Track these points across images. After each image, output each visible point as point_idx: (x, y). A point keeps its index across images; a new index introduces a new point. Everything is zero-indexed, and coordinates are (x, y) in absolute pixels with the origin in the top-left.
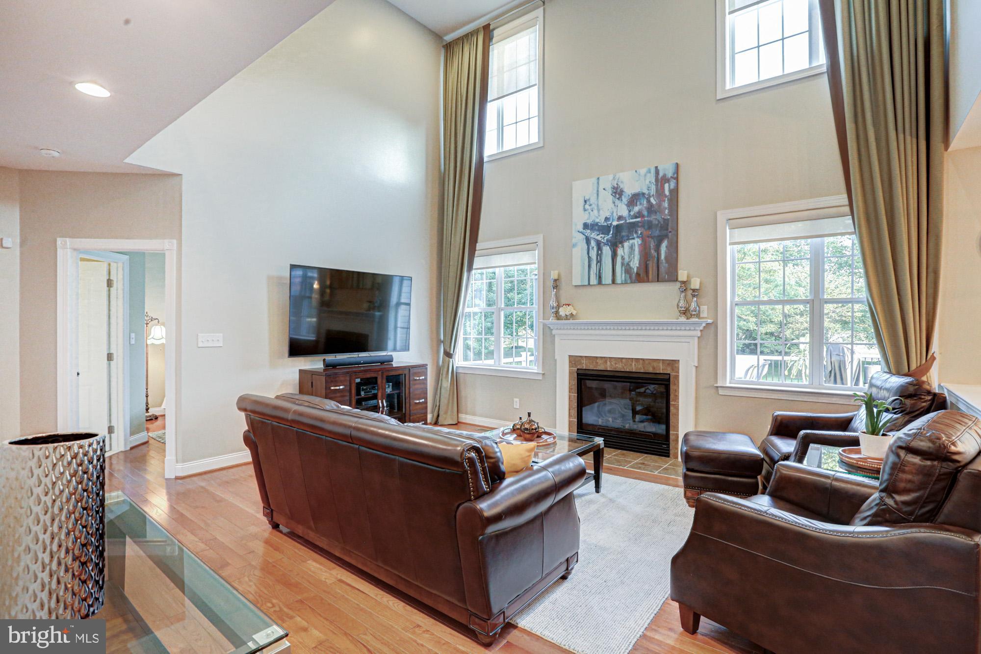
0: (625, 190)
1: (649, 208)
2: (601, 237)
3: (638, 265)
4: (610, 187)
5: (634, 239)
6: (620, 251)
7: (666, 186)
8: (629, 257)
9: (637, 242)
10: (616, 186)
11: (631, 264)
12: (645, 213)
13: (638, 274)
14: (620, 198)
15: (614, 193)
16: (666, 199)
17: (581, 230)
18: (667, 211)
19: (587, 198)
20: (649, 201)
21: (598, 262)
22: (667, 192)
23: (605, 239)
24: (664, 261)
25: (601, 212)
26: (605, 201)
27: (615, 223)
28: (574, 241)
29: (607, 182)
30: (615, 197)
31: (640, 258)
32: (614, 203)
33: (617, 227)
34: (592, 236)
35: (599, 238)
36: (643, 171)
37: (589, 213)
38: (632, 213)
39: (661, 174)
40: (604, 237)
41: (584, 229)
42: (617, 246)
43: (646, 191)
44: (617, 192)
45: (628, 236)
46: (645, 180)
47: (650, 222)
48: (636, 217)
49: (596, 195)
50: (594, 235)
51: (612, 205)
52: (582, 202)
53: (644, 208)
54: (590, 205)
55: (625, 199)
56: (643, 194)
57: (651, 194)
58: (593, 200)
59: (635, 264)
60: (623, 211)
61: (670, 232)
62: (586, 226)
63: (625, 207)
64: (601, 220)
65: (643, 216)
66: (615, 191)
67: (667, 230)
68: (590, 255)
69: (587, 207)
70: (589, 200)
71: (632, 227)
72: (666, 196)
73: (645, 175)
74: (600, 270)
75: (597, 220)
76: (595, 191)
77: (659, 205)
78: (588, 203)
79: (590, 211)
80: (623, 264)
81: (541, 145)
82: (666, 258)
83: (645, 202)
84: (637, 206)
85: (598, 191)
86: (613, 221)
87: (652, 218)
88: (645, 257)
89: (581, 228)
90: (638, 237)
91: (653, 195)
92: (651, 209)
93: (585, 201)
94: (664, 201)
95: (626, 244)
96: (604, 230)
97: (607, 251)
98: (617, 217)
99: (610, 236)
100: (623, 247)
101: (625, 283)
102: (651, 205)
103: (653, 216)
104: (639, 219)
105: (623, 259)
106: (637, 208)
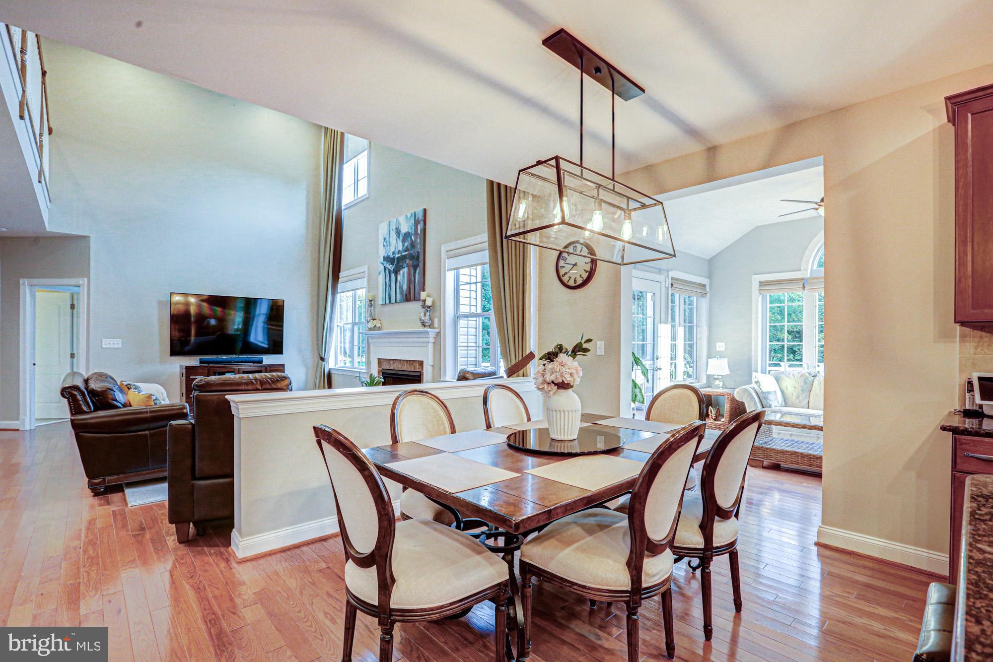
0: (401, 230)
1: (411, 244)
3: (406, 288)
4: (395, 228)
5: (405, 268)
6: (399, 278)
7: (419, 226)
8: (402, 282)
9: (406, 270)
10: (397, 227)
11: (403, 288)
12: (410, 248)
13: (406, 295)
14: (399, 237)
15: (396, 232)
16: (420, 236)
17: (382, 261)
18: (419, 246)
19: (385, 237)
20: (411, 239)
21: (389, 286)
22: (420, 232)
24: (417, 285)
25: (391, 247)
26: (393, 239)
27: (397, 256)
28: (379, 270)
29: (394, 225)
30: (397, 235)
31: (407, 282)
32: (396, 240)
33: (398, 258)
34: (387, 266)
35: (390, 267)
36: (409, 215)
37: (386, 248)
38: (404, 248)
39: (417, 218)
40: (392, 267)
42: (397, 274)
43: (410, 231)
44: (398, 232)
45: (402, 266)
46: (410, 222)
47: (411, 255)
48: (406, 251)
49: (389, 234)
51: (396, 243)
52: (383, 240)
53: (409, 244)
54: (386, 243)
55: (401, 238)
56: (409, 233)
57: (412, 233)
58: (388, 238)
60: (400, 246)
61: (420, 262)
62: (384, 259)
63: (401, 244)
64: (391, 254)
65: (409, 250)
67: (418, 260)
68: (386, 282)
71: (404, 258)
72: (419, 234)
73: (410, 219)
74: (390, 292)
75: (389, 254)
76: (389, 232)
77: (415, 241)
78: (385, 241)
79: (386, 246)
80: (400, 287)
81: (368, 196)
82: (418, 282)
84: (406, 242)
86: (396, 254)
88: (409, 282)
90: (406, 266)
94: (417, 238)
95: (401, 272)
96: (392, 261)
97: (393, 275)
98: (397, 251)
99: (395, 266)
100: (400, 274)
101: (401, 302)
102: (412, 242)
103: (413, 250)
104: (407, 253)
105: (400, 283)
106: (406, 244)
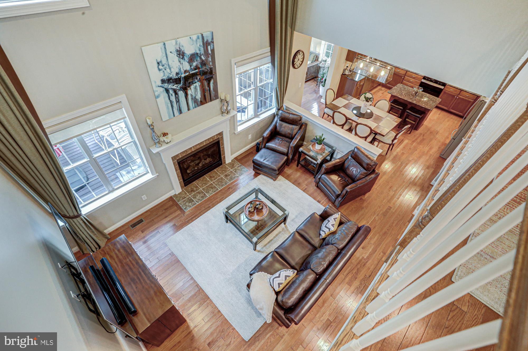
0: (186, 52)
1: (201, 63)
2: (176, 86)
3: (200, 97)
4: (175, 50)
5: (196, 83)
6: (189, 92)
7: (209, 47)
8: (195, 94)
9: (198, 84)
10: (179, 49)
11: (197, 97)
12: (200, 66)
13: (201, 101)
14: (183, 58)
15: (179, 54)
16: (210, 56)
17: (160, 85)
18: (211, 63)
19: (159, 60)
20: (201, 58)
21: (177, 102)
22: (210, 52)
23: (179, 87)
24: (213, 91)
25: (172, 70)
26: (173, 61)
27: (183, 76)
28: (156, 94)
29: (171, 47)
30: (179, 57)
31: (201, 92)
32: (180, 62)
33: (185, 77)
34: (169, 87)
35: (174, 87)
36: (194, 37)
37: (164, 72)
38: (192, 67)
39: (205, 40)
40: (178, 86)
41: (162, 84)
42: (187, 89)
43: (198, 52)
44: (181, 54)
45: (192, 82)
46: (197, 44)
47: (203, 71)
48: (195, 69)
49: (165, 57)
50: (170, 86)
51: (179, 64)
52: (157, 65)
53: (199, 63)
54: (163, 66)
55: (186, 59)
56: (197, 54)
57: (202, 53)
58: (164, 62)
59: (199, 96)
60: (187, 66)
61: (214, 75)
62: (163, 81)
63: (187, 64)
64: (174, 76)
65: (199, 68)
66: (179, 53)
67: (212, 74)
68: (171, 100)
69: (161, 67)
70: (161, 61)
71: (193, 75)
72: (210, 54)
73: (196, 40)
74: (179, 106)
75: (171, 76)
76: (164, 55)
77: (207, 60)
78: (160, 64)
79: (164, 70)
80: (192, 99)
82: (213, 89)
83: (199, 59)
84: (194, 62)
85: (166, 54)
86: (181, 75)
87: (204, 69)
88: (203, 91)
89: (159, 83)
90: (198, 81)
91: (203, 54)
92: (203, 63)
93: (158, 63)
94: (209, 57)
95: (192, 87)
96: (177, 81)
97: (181, 94)
98: (183, 72)
99: (182, 84)
100: (190, 89)
102: (203, 61)
103: (204, 68)
104: (197, 71)
105: (192, 95)
106: (195, 64)
